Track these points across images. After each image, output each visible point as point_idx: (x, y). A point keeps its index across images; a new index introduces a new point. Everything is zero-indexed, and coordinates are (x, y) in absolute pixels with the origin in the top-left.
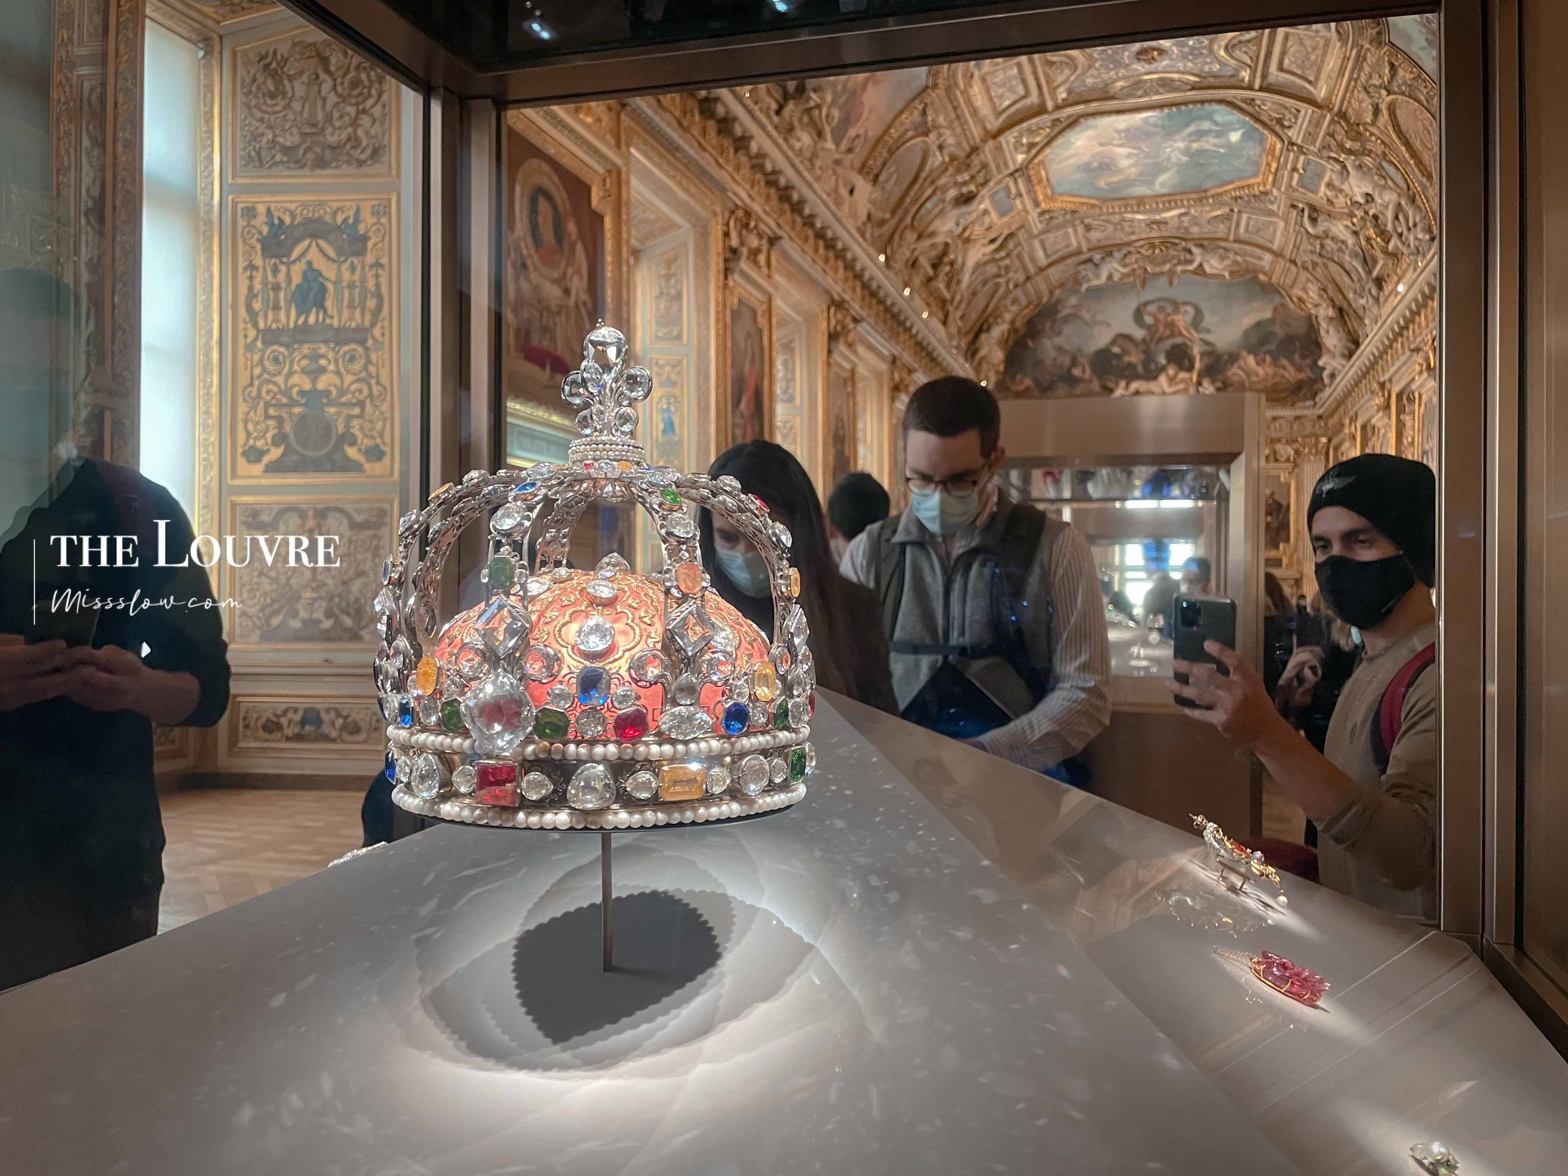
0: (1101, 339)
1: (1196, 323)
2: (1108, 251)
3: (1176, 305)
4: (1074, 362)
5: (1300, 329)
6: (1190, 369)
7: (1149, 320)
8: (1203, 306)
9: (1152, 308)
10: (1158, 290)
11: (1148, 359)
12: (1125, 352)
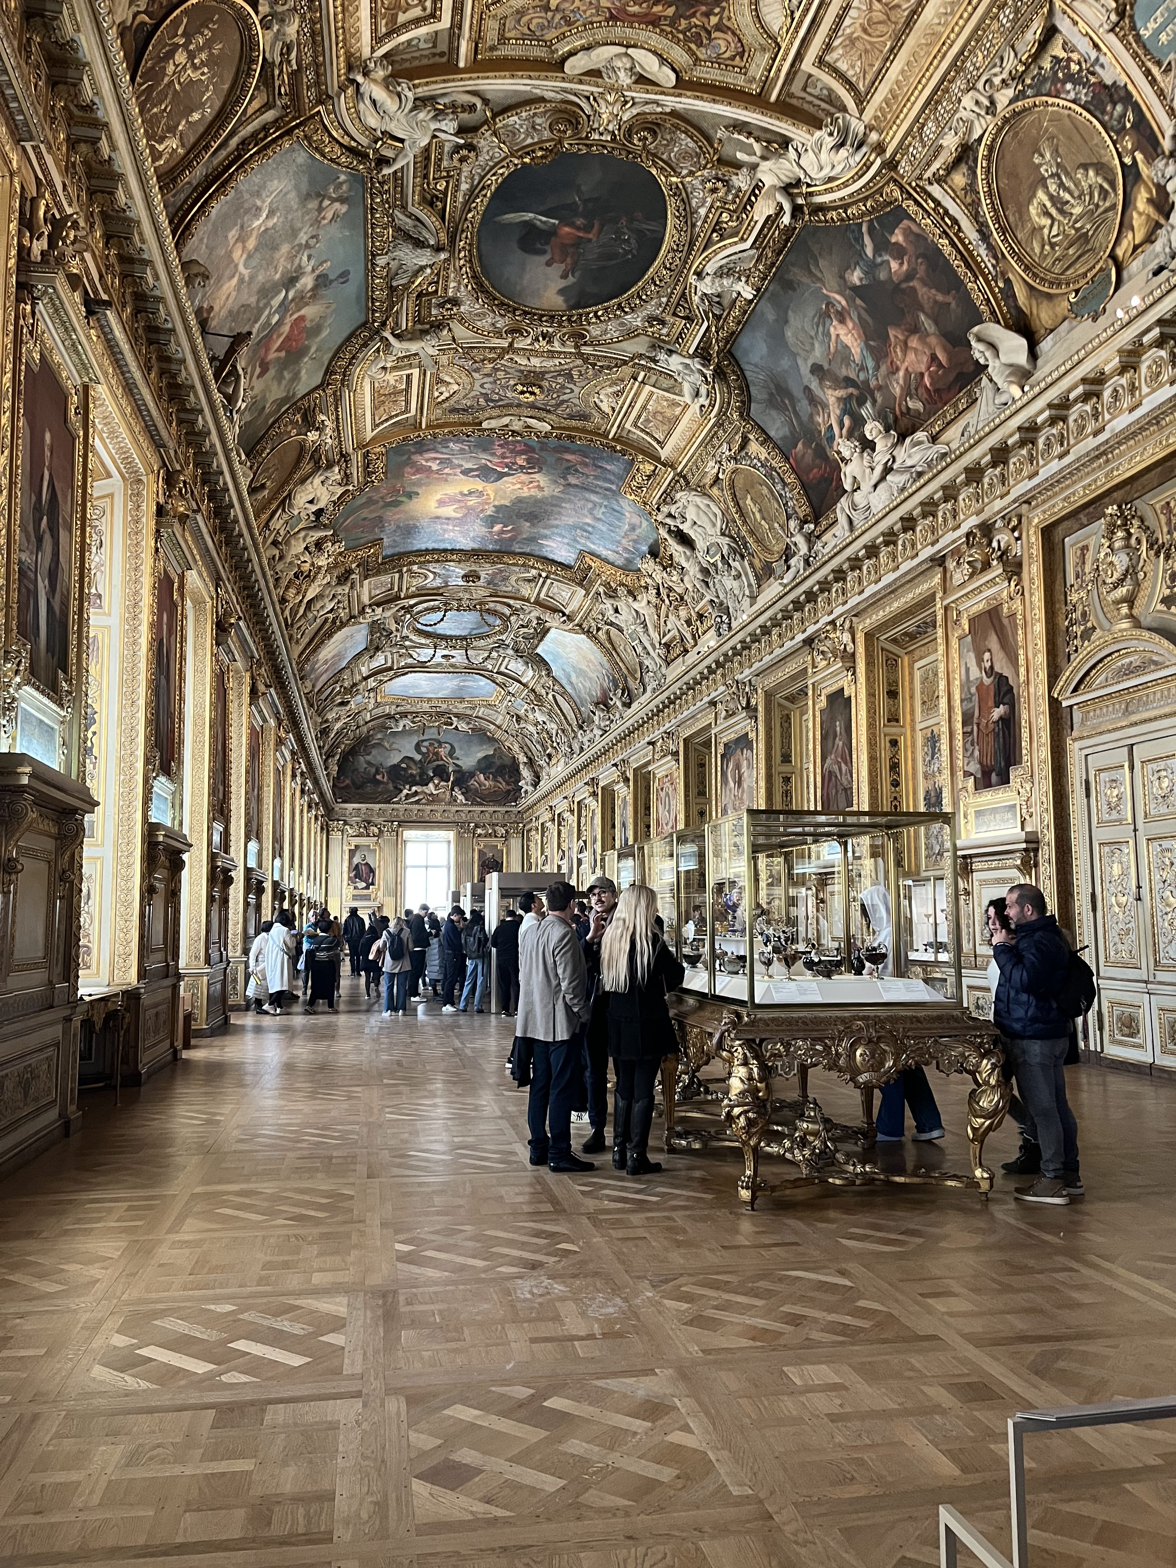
0: (395, 759)
1: (451, 754)
2: (404, 715)
3: (440, 743)
4: (377, 772)
5: (507, 761)
6: (447, 781)
7: (424, 750)
8: (456, 745)
9: (426, 744)
10: (431, 734)
11: (423, 773)
12: (409, 767)
